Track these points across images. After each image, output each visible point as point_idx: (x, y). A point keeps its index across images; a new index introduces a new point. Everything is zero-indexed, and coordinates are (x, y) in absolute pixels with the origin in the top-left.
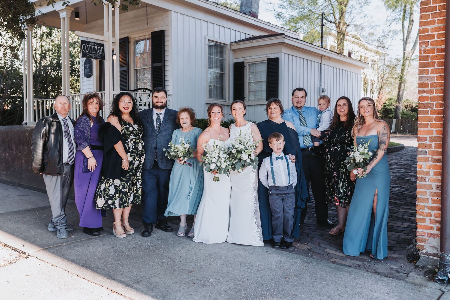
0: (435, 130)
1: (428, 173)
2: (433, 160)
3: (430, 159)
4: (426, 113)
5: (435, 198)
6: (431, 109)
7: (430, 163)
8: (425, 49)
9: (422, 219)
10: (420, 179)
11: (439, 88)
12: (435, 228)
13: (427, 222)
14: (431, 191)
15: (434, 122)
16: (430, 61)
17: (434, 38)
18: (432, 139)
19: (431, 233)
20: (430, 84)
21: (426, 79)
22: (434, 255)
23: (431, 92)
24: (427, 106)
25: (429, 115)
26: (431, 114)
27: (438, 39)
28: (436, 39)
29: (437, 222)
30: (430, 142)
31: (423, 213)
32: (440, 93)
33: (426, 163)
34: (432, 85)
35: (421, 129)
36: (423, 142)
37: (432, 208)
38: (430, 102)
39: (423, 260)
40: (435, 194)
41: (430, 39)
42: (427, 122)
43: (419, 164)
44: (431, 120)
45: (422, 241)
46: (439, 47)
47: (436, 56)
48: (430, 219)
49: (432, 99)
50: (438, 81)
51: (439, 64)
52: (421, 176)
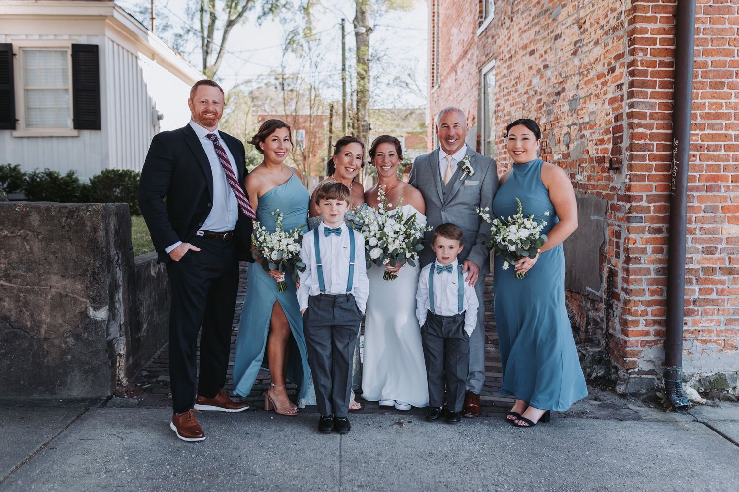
0: (654, 184)
1: (644, 251)
2: (652, 230)
3: (647, 229)
4: (643, 158)
5: (654, 287)
6: (649, 153)
7: (647, 235)
8: (643, 59)
9: (636, 321)
10: (633, 260)
11: (661, 122)
12: (652, 332)
13: (641, 324)
14: (649, 277)
15: (654, 172)
16: (649, 78)
17: (655, 44)
18: (650, 199)
19: (647, 341)
20: (648, 114)
21: (644, 106)
22: (651, 372)
23: (650, 127)
24: (645, 147)
25: (648, 162)
26: (649, 161)
27: (660, 47)
28: (658, 46)
29: (655, 322)
30: (648, 203)
31: (637, 311)
32: (663, 128)
33: (642, 235)
34: (652, 116)
35: (636, 183)
36: (638, 204)
37: (649, 303)
38: (649, 142)
39: (635, 383)
40: (655, 282)
41: (650, 45)
42: (644, 173)
43: (632, 237)
44: (650, 169)
45: (634, 354)
46: (662, 59)
47: (658, 72)
48: (646, 320)
49: (652, 137)
50: (660, 111)
51: (663, 85)
52: (634, 256)
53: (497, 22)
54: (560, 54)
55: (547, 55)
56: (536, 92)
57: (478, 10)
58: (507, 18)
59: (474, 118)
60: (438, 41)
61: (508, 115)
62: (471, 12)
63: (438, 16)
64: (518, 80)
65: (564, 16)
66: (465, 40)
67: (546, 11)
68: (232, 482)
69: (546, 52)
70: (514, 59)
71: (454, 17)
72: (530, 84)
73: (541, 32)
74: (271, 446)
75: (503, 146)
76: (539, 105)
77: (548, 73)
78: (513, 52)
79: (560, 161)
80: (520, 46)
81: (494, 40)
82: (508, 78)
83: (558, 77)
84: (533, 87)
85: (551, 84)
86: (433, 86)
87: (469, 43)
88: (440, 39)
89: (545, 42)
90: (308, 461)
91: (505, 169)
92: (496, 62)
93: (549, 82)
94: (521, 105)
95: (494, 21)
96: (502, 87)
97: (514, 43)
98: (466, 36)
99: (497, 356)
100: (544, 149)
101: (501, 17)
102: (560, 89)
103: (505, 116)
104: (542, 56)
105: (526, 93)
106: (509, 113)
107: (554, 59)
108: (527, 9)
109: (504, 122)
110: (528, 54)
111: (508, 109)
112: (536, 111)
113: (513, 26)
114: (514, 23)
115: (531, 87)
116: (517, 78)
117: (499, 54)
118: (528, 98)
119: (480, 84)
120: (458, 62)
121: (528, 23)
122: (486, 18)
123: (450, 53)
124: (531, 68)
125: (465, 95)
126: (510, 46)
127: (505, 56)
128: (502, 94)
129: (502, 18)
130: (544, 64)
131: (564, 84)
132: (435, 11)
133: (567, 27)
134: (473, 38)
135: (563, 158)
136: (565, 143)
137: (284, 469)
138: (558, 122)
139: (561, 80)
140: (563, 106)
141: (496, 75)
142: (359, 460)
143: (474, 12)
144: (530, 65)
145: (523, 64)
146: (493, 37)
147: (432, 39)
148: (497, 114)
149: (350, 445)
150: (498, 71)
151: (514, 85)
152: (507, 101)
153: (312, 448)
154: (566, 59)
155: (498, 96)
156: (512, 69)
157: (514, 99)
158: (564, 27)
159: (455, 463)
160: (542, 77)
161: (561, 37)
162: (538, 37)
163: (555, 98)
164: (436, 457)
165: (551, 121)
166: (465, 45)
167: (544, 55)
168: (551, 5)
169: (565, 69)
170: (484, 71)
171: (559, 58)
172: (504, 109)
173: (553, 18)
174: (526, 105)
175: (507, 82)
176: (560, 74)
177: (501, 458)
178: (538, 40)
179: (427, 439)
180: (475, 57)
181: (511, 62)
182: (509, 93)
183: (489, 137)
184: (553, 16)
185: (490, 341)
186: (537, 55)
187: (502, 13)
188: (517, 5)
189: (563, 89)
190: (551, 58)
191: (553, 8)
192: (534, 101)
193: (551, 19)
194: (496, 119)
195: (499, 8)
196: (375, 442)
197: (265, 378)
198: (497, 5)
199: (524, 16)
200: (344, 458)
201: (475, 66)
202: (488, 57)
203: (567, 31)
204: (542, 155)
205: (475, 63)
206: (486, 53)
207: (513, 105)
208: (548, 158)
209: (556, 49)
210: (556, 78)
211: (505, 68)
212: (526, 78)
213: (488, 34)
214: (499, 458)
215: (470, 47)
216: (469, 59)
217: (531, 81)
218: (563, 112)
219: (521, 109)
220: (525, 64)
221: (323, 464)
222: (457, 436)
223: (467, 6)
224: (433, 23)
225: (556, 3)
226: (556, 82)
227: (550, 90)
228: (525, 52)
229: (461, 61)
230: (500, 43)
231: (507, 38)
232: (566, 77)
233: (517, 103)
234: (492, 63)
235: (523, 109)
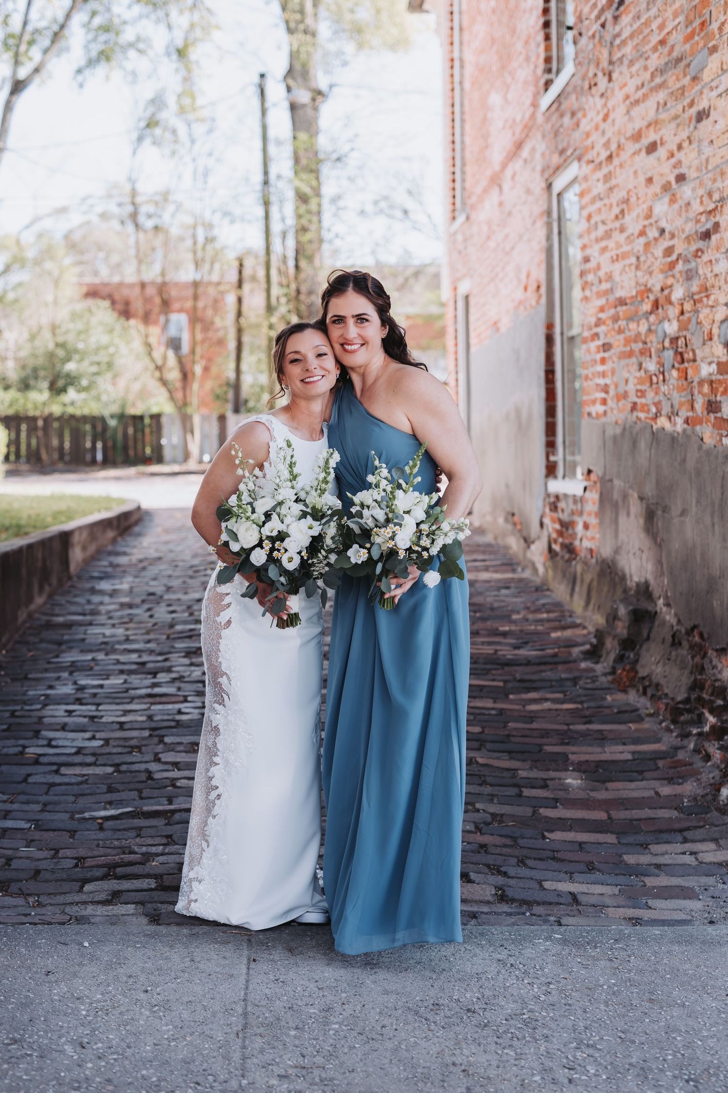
53: (580, 82)
54: (707, 151)
55: (682, 153)
56: (662, 231)
57: (542, 56)
58: (600, 74)
59: (539, 287)
60: (463, 121)
61: (606, 281)
62: (527, 59)
63: (462, 67)
64: (624, 206)
65: (714, 70)
66: (518, 118)
67: (679, 60)
68: (14, 1075)
69: (680, 147)
70: (616, 161)
71: (494, 68)
72: (648, 216)
73: (669, 105)
74: (99, 996)
75: (598, 347)
76: (669, 259)
77: (686, 191)
78: (614, 147)
79: (714, 378)
80: (629, 134)
81: (575, 120)
82: (606, 201)
83: (706, 199)
84: (656, 222)
85: (692, 215)
86: (454, 218)
87: (526, 126)
88: (467, 117)
89: (678, 125)
90: (175, 1027)
91: (603, 395)
92: (580, 167)
93: (687, 211)
94: (633, 260)
95: (574, 79)
96: (593, 221)
97: (616, 128)
98: (519, 112)
99: (587, 797)
100: (681, 354)
101: (588, 70)
102: (709, 225)
103: (600, 282)
104: (672, 155)
105: (642, 233)
106: (609, 277)
107: (696, 162)
108: (641, 56)
109: (599, 295)
110: (644, 153)
111: (606, 268)
112: (662, 271)
113: (613, 91)
114: (615, 85)
115: (652, 220)
116: (623, 203)
117: (587, 150)
118: (647, 245)
119: (549, 213)
120: (504, 166)
121: (643, 85)
122: (558, 72)
123: (487, 147)
124: (650, 180)
125: (521, 237)
126: (609, 134)
127: (598, 154)
128: (593, 236)
129: (591, 74)
130: (677, 172)
131: (718, 215)
132: (456, 55)
133: (720, 95)
134: (533, 116)
135: (720, 372)
136: (723, 340)
137: (124, 1045)
138: (708, 297)
139: (712, 206)
140: (717, 261)
141: (582, 195)
142: (283, 1023)
143: (533, 59)
144: (649, 175)
145: (635, 172)
146: (573, 114)
147: (450, 117)
148: (584, 278)
149: (267, 991)
150: (584, 186)
151: (617, 217)
152: (604, 250)
153: (186, 999)
154: (719, 161)
155: (586, 240)
156: (614, 182)
157: (619, 246)
158: (715, 93)
159: (486, 1026)
160: (673, 200)
161: (708, 116)
162: (663, 116)
163: (701, 244)
164: (448, 1013)
165: (693, 294)
166: (518, 129)
167: (676, 152)
168: (688, 46)
169: (719, 184)
170: (559, 184)
171: (707, 160)
172: (598, 267)
173: (693, 74)
174: (642, 259)
175: (603, 209)
176: (710, 195)
177: (585, 1011)
178: (664, 121)
179: (430, 975)
180: (538, 156)
181: (611, 168)
182: (608, 235)
183: (570, 326)
184: (692, 71)
185: (573, 764)
186: (662, 152)
187: (589, 63)
188: (619, 47)
189: (717, 225)
190: (689, 158)
191: (693, 54)
192: (659, 251)
193: (688, 78)
194: (583, 289)
195: (582, 51)
196: (320, 983)
197: (89, 854)
198: (579, 46)
199: (634, 69)
200: (251, 1019)
201: (537, 176)
202: (564, 157)
203: (722, 103)
204: (676, 365)
205: (539, 168)
206: (560, 147)
207: (617, 260)
208: (690, 372)
209: (700, 141)
210: (702, 202)
211: (598, 180)
212: (640, 201)
213: (563, 107)
214: (580, 1012)
215: (527, 136)
216: (525, 161)
217: (651, 209)
218: (716, 275)
219: (633, 268)
220: (640, 173)
221: (207, 1032)
222: (493, 968)
223: (519, 46)
224: (452, 83)
225: (697, 43)
226: (701, 209)
227: (690, 228)
228: (637, 146)
229: (510, 165)
230: (588, 128)
231: (601, 116)
232: (722, 199)
233: (625, 256)
234: (573, 170)
235: (637, 268)
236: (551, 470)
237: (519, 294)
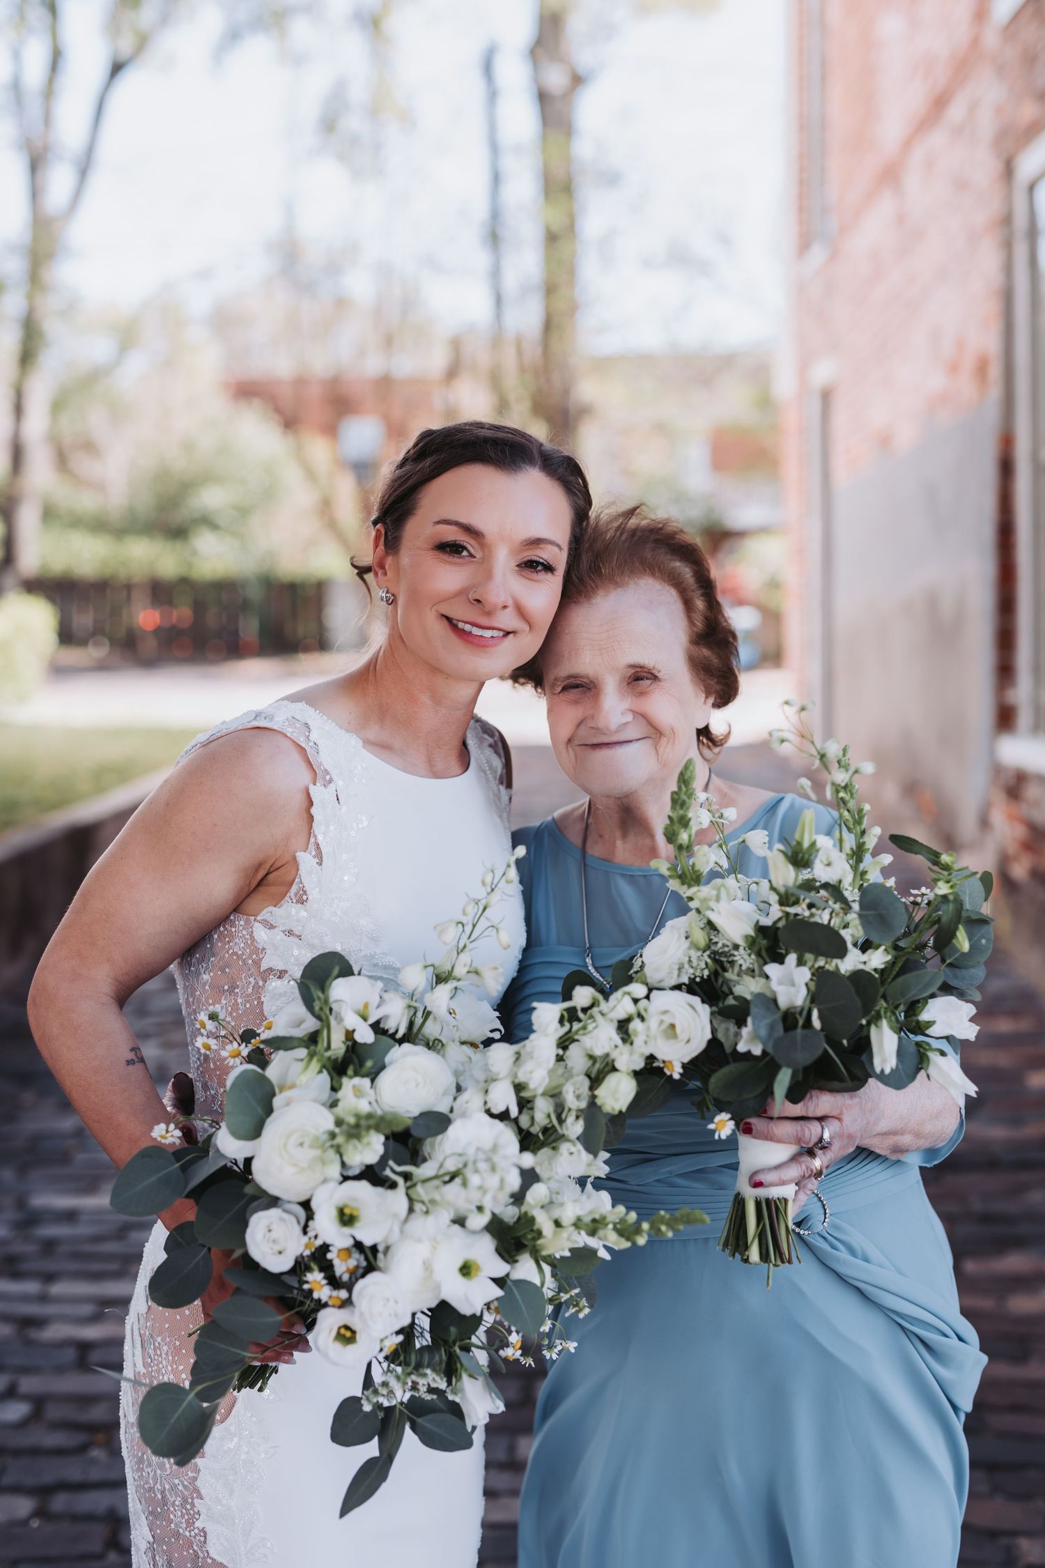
59: (981, 369)
60: (824, 80)
66: (942, 52)
87: (958, 63)
88: (832, 71)
98: (946, 40)
120: (908, 144)
123: (872, 118)
125: (942, 274)
134: (975, 42)
166: (940, 74)
170: (1030, 168)
180: (985, 115)
201: (983, 153)
205: (987, 137)
215: (961, 79)
216: (956, 129)
224: (803, 18)
236: (1005, 718)
237: (937, 381)
